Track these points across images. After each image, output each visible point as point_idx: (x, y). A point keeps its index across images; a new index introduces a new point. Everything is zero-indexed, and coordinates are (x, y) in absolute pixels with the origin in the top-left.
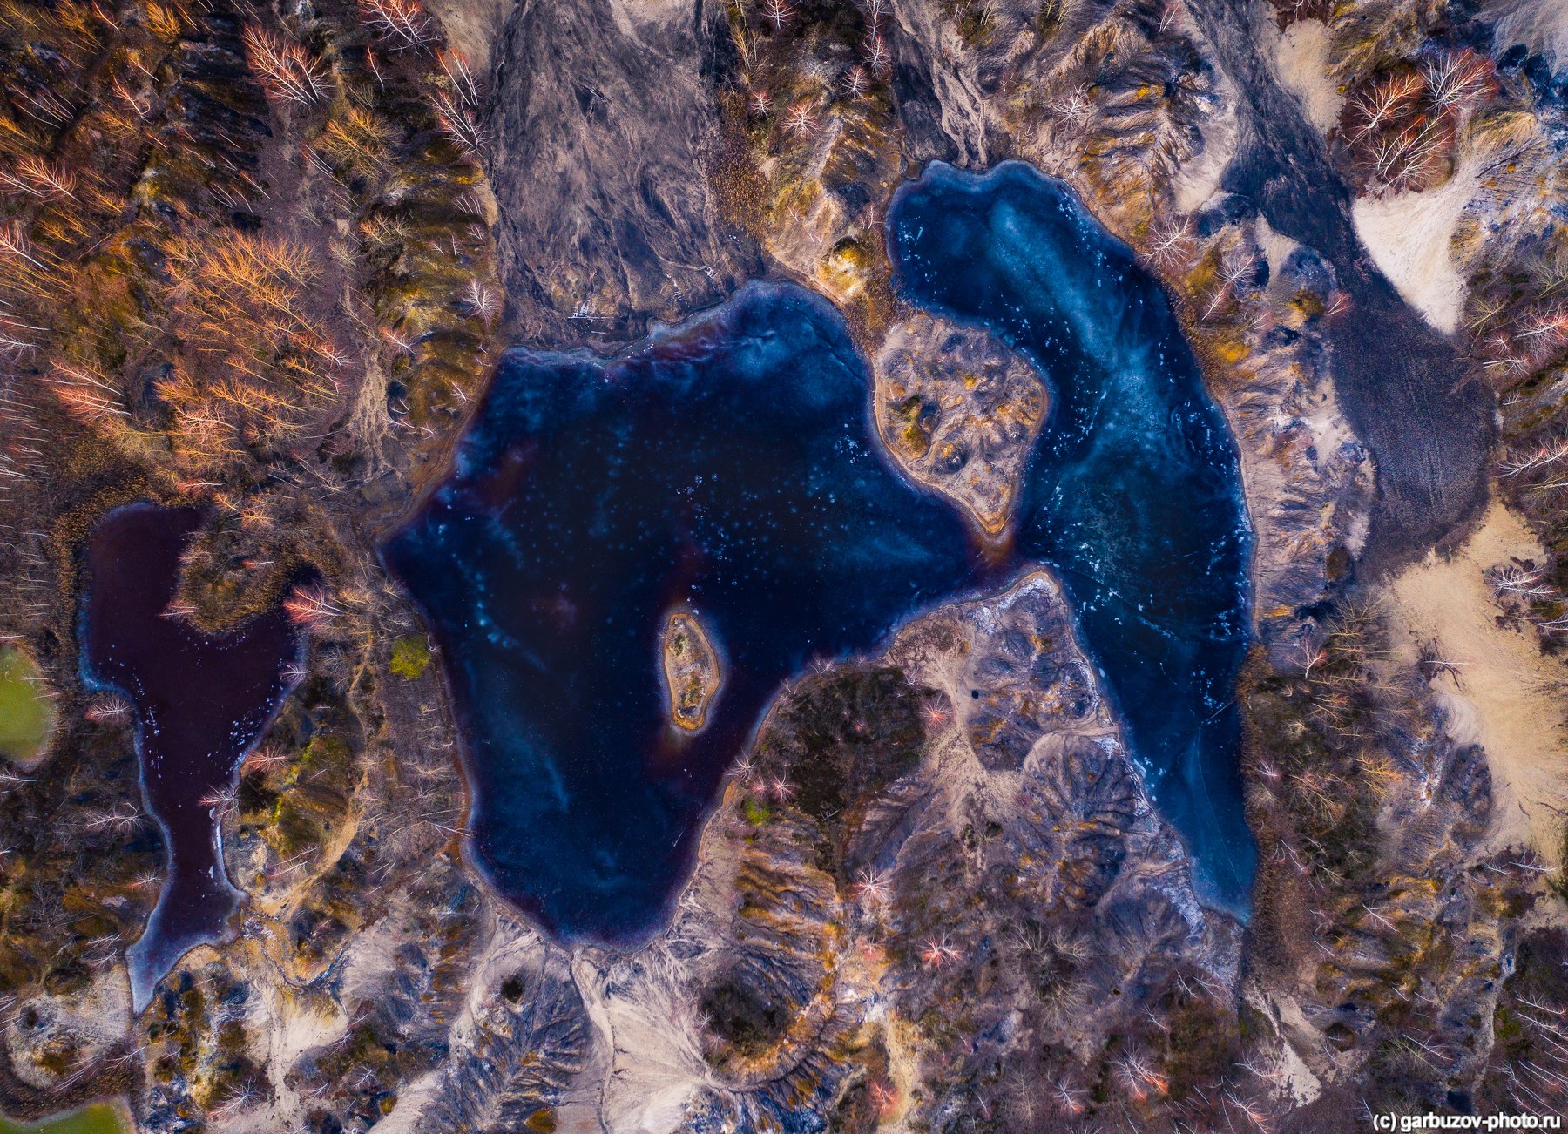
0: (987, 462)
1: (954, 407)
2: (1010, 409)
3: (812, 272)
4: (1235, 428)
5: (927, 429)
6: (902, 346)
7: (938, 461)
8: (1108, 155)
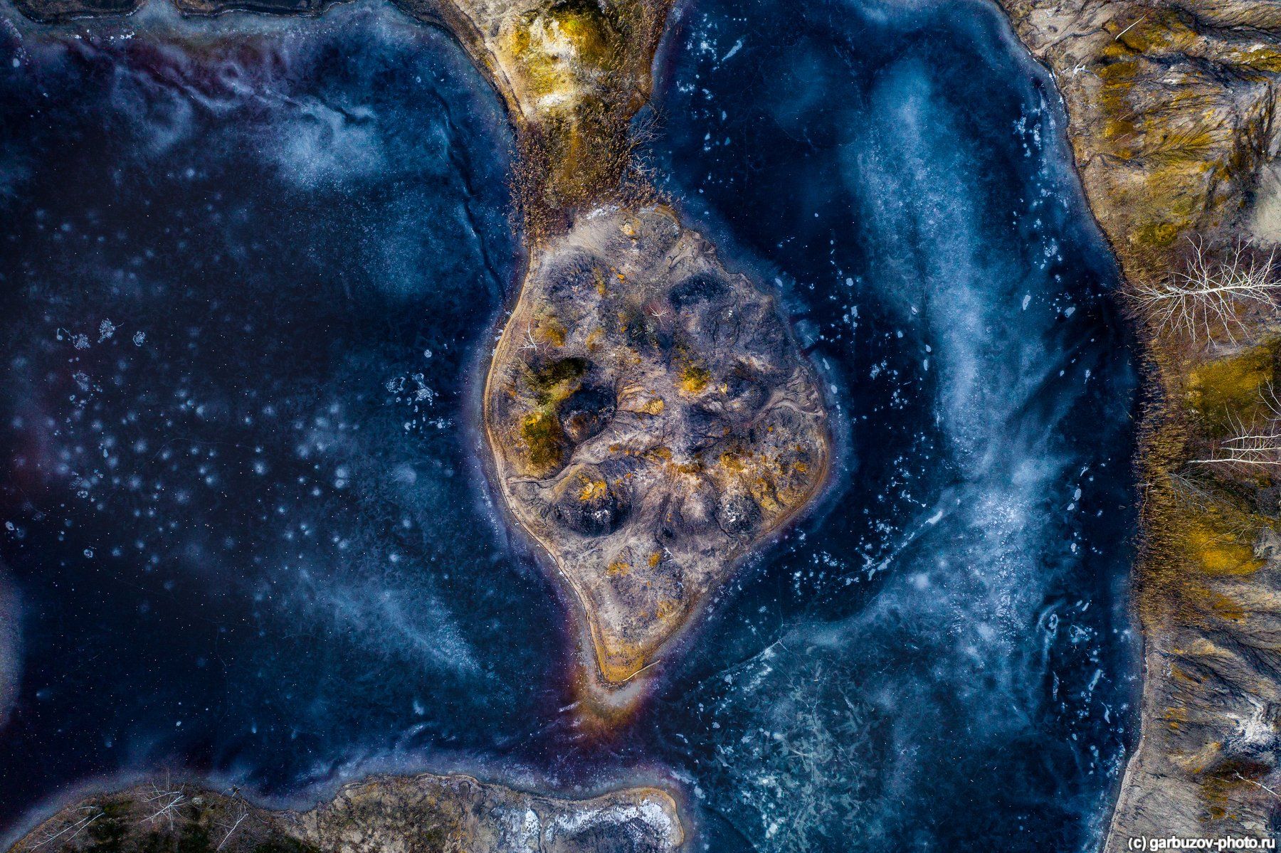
0: (659, 545)
1: (640, 416)
2: (747, 467)
3: (495, 31)
4: (1150, 691)
5: (573, 432)
6: (600, 252)
7: (568, 500)
8: (1165, 62)
